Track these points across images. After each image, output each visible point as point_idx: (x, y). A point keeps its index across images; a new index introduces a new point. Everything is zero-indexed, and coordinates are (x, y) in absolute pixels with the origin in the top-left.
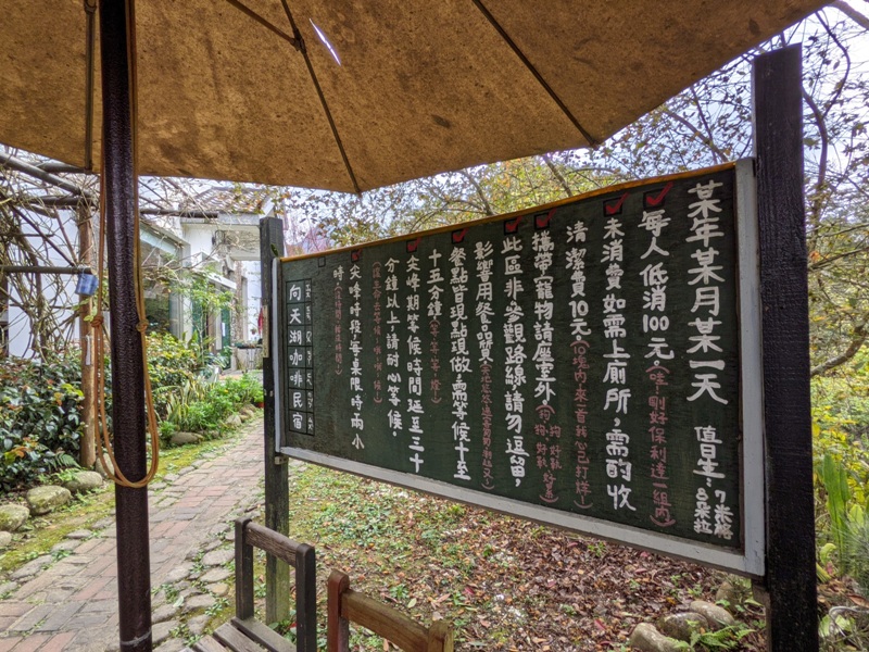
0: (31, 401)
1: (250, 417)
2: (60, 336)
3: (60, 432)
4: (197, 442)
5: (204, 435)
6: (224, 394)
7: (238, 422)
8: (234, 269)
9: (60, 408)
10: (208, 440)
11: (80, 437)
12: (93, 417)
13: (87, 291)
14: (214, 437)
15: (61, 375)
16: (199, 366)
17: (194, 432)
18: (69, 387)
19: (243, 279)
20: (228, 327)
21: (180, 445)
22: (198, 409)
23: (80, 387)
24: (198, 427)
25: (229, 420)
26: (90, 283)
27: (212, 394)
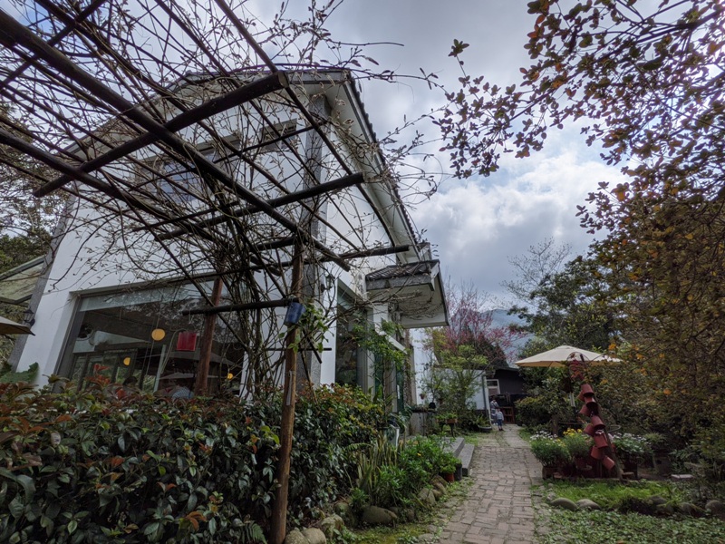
0: (228, 444)
1: (443, 493)
2: (271, 377)
3: (253, 491)
4: (390, 524)
5: (399, 514)
6: (416, 458)
7: (432, 499)
8: (404, 337)
9: (253, 456)
10: (403, 522)
11: (271, 502)
12: (288, 473)
13: (294, 320)
14: (409, 520)
15: (263, 416)
16: (383, 425)
17: (386, 507)
18: (267, 430)
19: (411, 347)
20: (401, 390)
21: (373, 525)
22: (391, 475)
23: (279, 432)
24: (390, 502)
25: (423, 495)
26: (297, 311)
27: (404, 456)
